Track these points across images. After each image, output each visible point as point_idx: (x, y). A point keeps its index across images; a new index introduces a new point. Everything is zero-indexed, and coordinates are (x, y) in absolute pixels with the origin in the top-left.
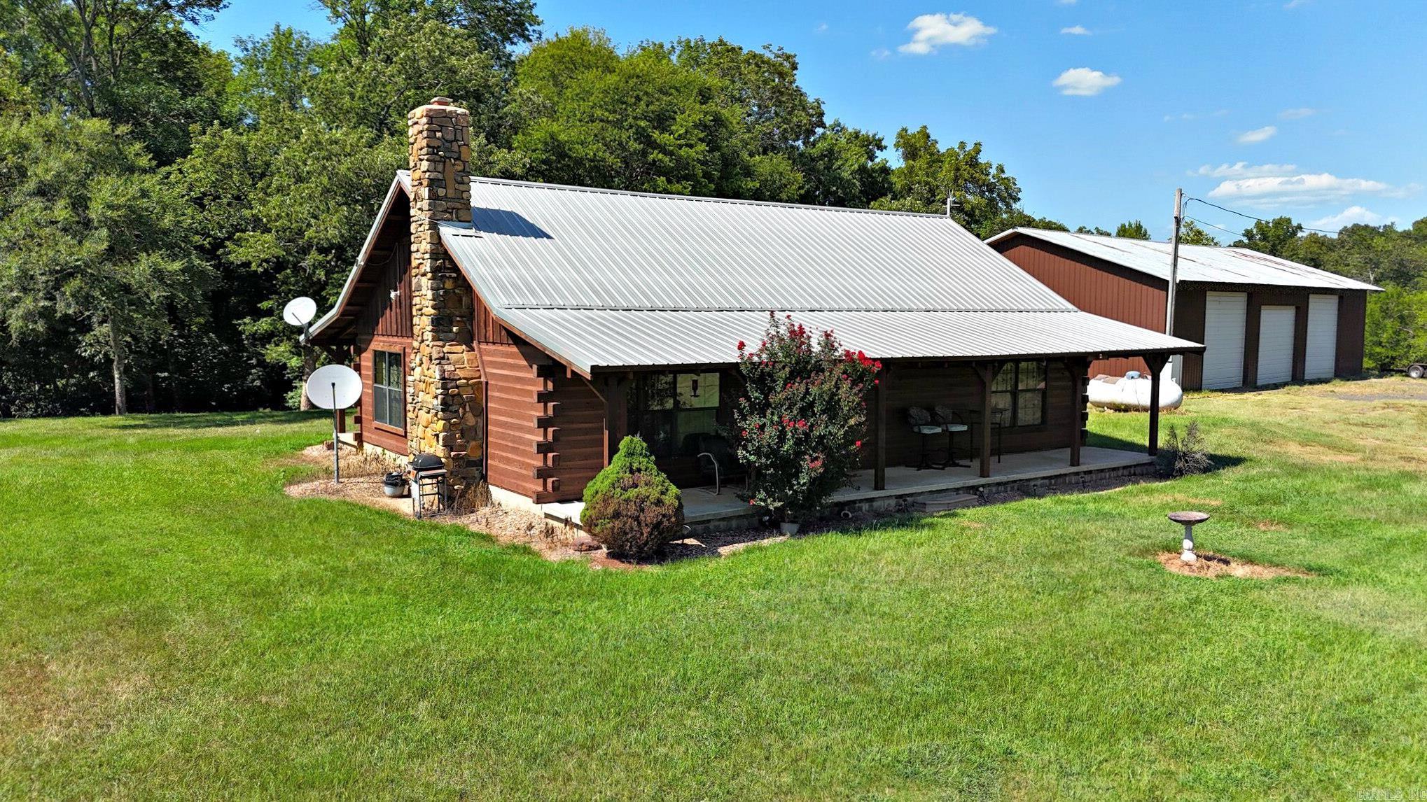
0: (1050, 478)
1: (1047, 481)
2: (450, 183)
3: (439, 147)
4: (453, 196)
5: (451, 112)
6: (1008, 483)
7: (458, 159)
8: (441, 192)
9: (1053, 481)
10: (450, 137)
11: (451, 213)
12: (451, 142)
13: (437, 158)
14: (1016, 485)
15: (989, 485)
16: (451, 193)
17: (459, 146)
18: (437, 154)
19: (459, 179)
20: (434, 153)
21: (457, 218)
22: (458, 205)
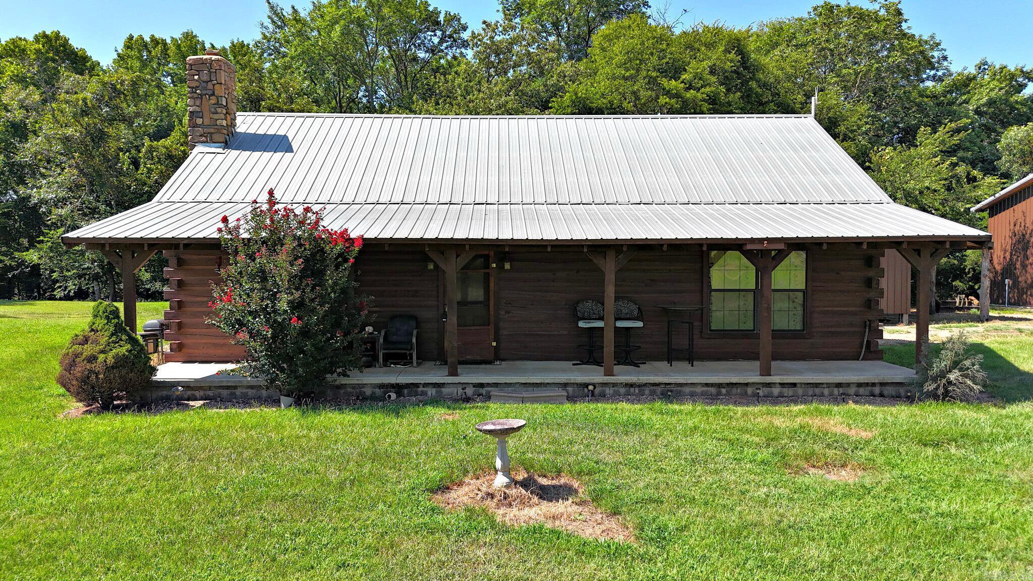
0: (720, 386)
1: (713, 390)
2: (206, 114)
3: (197, 87)
4: (209, 124)
5: (206, 59)
6: (645, 385)
7: (213, 94)
8: (199, 121)
9: (724, 391)
10: (205, 78)
11: (206, 137)
12: (207, 82)
13: (195, 95)
14: (659, 390)
15: (614, 385)
16: (207, 121)
17: (214, 85)
18: (196, 93)
19: (213, 110)
20: (193, 92)
21: (211, 139)
22: (212, 130)
